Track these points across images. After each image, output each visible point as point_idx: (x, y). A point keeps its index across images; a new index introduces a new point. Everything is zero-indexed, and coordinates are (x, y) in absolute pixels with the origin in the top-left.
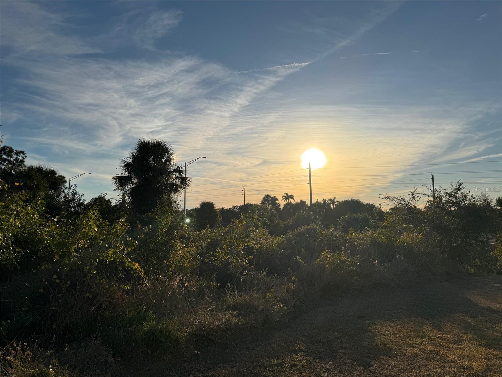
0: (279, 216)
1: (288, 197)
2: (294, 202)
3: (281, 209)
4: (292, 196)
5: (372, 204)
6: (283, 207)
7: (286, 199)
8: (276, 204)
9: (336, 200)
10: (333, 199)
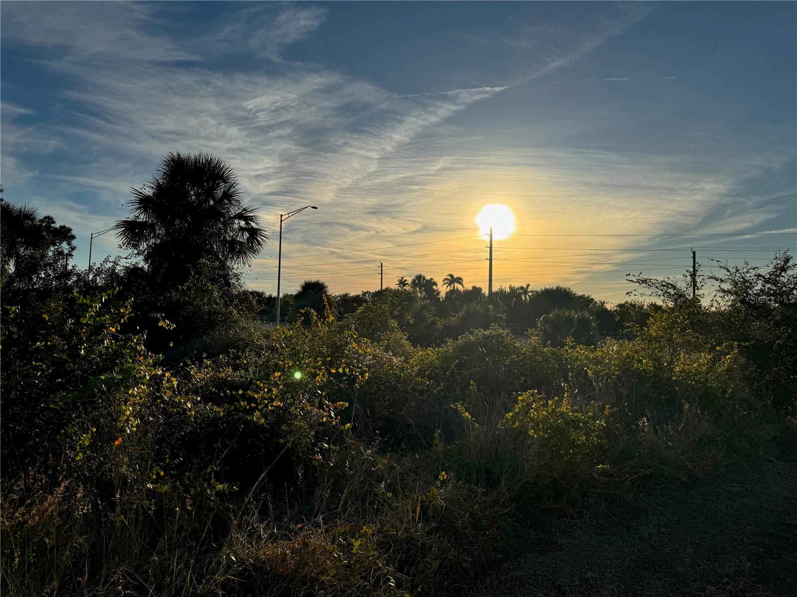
0: (435, 311)
1: (453, 280)
2: (463, 290)
3: (441, 300)
4: (461, 279)
5: (588, 297)
6: (444, 296)
7: (450, 284)
8: (434, 291)
9: (529, 289)
10: (525, 287)
